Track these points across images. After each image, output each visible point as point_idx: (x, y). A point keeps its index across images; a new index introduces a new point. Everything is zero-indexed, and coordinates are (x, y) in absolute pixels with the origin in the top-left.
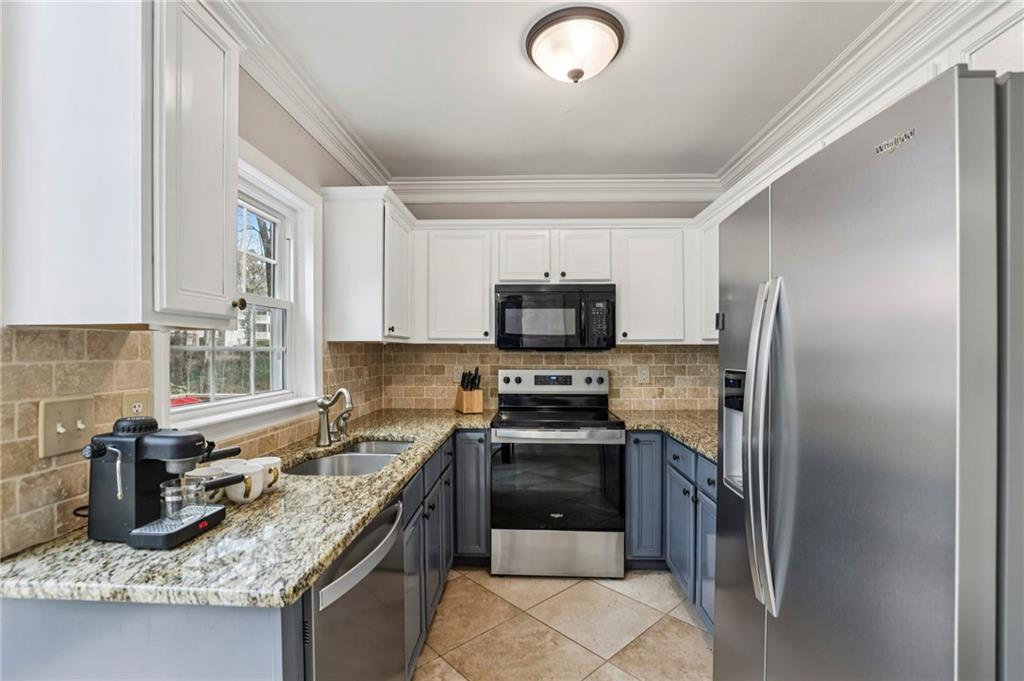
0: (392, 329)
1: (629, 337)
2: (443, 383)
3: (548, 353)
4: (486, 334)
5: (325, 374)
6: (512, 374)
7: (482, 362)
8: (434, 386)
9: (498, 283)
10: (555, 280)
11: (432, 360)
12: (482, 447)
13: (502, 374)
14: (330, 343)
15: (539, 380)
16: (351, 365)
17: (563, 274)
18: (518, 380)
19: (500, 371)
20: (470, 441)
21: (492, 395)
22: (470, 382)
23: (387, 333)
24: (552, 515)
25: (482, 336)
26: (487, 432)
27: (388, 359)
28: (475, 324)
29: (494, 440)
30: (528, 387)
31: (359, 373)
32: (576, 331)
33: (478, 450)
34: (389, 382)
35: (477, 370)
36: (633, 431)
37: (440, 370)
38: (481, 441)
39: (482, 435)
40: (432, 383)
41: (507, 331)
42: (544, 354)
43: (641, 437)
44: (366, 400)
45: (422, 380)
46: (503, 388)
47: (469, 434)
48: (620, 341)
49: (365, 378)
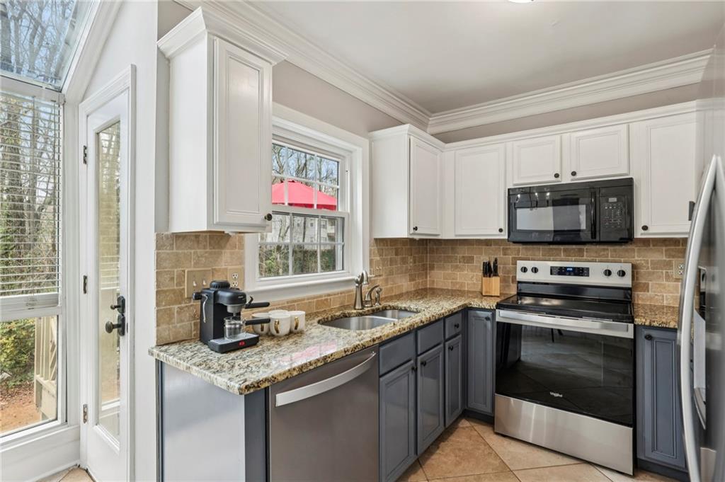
0: (416, 229)
1: (651, 230)
2: (472, 270)
3: (567, 247)
4: (501, 230)
5: (371, 261)
6: (529, 264)
7: (505, 254)
8: (466, 272)
9: (512, 187)
10: (566, 179)
11: (464, 252)
12: (489, 324)
13: (520, 264)
14: (376, 240)
16: (396, 254)
17: (574, 174)
18: (535, 270)
19: (518, 262)
20: (478, 318)
21: (513, 282)
22: (490, 270)
23: (412, 231)
24: (552, 394)
25: (498, 232)
26: (493, 311)
27: (432, 251)
28: (492, 224)
29: (498, 319)
30: (544, 276)
31: (404, 261)
32: (587, 227)
33: (486, 326)
34: (432, 268)
35: (496, 260)
36: (644, 326)
37: (470, 260)
38: (487, 319)
39: (489, 314)
40: (462, 270)
41: (519, 227)
42: (562, 247)
43: (654, 333)
44: (410, 281)
45: (457, 267)
46: (521, 276)
47: (478, 312)
48: (639, 234)
49: (410, 264)
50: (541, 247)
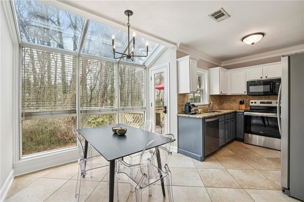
0: (222, 92)
2: (236, 103)
3: (265, 96)
4: (245, 92)
5: (209, 100)
6: (253, 101)
7: (246, 99)
8: (234, 104)
9: (248, 81)
10: (264, 78)
11: (234, 98)
12: (242, 116)
14: (210, 95)
15: (261, 103)
16: (215, 99)
17: (266, 77)
18: (255, 103)
19: (250, 101)
20: (239, 114)
21: (249, 106)
22: (241, 103)
23: (220, 93)
24: (260, 132)
25: (244, 93)
26: (243, 112)
27: (223, 98)
28: (242, 90)
29: (245, 114)
30: (258, 104)
31: (216, 101)
32: (270, 90)
33: (241, 116)
34: (223, 103)
35: (243, 100)
37: (235, 101)
38: (242, 114)
39: (242, 113)
40: (233, 103)
41: (250, 91)
42: (264, 96)
44: (218, 106)
45: (231, 103)
46: (251, 104)
47: (239, 113)
49: (218, 102)
50: (257, 97)
